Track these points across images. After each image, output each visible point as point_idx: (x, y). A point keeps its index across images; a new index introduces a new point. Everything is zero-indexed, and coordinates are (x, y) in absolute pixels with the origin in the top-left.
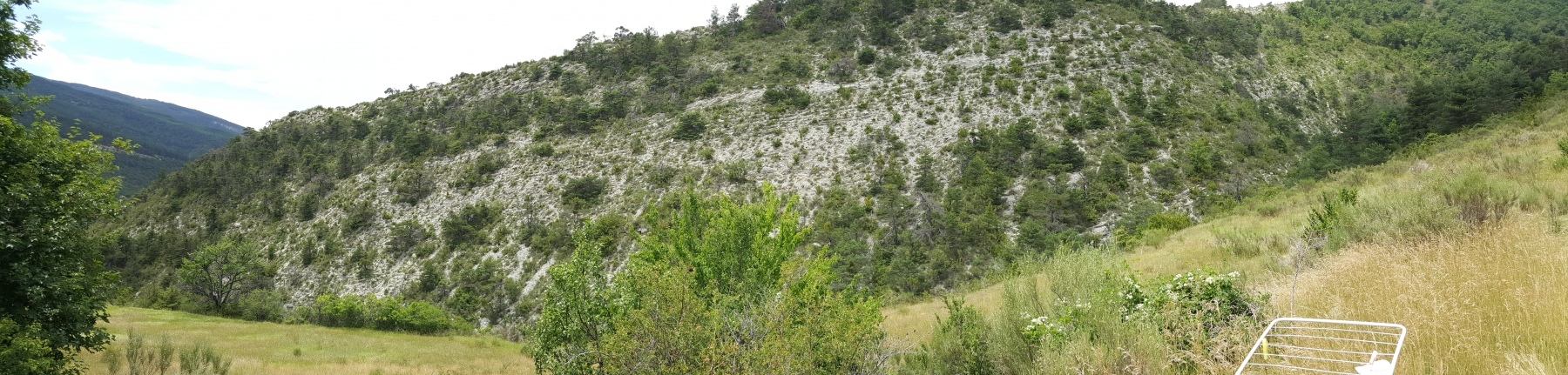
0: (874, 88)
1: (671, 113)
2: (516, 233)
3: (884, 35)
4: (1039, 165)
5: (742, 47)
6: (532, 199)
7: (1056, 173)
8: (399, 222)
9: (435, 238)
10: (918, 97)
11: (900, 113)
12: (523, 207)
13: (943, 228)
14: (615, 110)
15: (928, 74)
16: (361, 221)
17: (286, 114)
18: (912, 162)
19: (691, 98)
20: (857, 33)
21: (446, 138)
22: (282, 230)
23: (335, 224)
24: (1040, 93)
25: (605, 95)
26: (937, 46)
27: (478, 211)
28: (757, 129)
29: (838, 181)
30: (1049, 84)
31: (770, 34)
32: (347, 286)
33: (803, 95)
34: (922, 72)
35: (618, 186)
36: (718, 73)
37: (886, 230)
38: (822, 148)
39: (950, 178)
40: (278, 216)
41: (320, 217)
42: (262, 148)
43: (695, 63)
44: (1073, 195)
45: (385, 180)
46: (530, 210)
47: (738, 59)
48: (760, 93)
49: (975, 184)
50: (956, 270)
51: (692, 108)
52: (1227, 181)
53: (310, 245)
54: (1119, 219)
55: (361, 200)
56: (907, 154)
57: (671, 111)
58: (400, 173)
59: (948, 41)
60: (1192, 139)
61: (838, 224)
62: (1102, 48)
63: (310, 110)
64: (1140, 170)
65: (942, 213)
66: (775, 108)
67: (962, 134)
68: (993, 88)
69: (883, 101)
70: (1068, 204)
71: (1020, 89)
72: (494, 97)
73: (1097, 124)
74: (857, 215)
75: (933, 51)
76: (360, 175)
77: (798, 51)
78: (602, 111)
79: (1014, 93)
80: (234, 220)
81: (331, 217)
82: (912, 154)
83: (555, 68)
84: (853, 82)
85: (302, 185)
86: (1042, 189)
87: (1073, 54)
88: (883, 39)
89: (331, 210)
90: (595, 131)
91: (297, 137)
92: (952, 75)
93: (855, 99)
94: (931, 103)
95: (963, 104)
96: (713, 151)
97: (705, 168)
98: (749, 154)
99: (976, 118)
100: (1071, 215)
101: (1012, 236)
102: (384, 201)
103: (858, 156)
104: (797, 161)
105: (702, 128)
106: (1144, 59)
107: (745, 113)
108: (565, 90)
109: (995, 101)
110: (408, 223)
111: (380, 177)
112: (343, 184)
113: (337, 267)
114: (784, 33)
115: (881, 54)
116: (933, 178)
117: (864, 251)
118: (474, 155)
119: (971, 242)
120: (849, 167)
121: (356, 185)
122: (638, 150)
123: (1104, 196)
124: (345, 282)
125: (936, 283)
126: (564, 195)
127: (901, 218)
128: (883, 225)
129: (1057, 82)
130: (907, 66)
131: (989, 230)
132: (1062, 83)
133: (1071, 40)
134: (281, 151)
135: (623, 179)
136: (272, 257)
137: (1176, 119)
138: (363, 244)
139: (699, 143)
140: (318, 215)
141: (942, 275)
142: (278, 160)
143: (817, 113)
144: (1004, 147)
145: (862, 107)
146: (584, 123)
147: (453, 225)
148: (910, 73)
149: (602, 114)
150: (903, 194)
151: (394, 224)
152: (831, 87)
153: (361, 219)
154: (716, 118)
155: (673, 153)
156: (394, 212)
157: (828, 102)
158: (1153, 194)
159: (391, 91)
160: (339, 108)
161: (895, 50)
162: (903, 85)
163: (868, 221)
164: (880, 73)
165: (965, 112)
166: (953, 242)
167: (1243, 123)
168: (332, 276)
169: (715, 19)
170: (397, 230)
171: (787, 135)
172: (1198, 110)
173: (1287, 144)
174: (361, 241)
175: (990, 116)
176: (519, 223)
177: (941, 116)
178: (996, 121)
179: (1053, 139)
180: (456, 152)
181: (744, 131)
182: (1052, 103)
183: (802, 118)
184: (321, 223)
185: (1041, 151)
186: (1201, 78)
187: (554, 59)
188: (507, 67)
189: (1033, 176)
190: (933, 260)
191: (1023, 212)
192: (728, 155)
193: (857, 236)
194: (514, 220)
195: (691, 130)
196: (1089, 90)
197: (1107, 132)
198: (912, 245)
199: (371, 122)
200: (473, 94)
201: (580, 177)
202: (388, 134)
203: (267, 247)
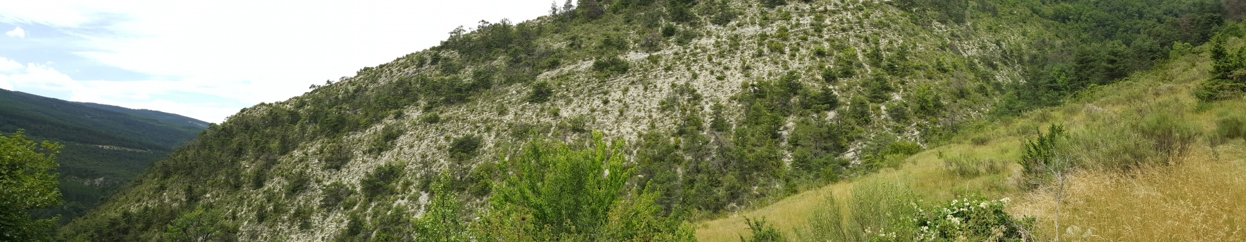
0: (676, 54)
1: (526, 82)
2: (417, 183)
3: (682, 14)
4: (805, 106)
5: (576, 30)
6: (427, 156)
7: (818, 112)
8: (328, 183)
9: (356, 193)
10: (710, 60)
11: (697, 72)
12: (420, 163)
13: (733, 159)
14: (483, 83)
15: (717, 42)
16: (299, 185)
17: (239, 111)
18: (707, 109)
19: (539, 70)
20: (660, 14)
21: (357, 117)
22: (241, 198)
23: (280, 190)
24: (803, 51)
25: (475, 72)
26: (723, 21)
27: (387, 169)
28: (590, 91)
29: (653, 127)
30: (810, 44)
31: (595, 18)
32: (292, 236)
33: (623, 62)
34: (713, 41)
35: (489, 141)
36: (559, 50)
37: (690, 162)
38: (639, 102)
39: (737, 120)
40: (237, 187)
41: (268, 185)
42: (222, 137)
43: (541, 44)
44: (830, 128)
45: (314, 153)
46: (425, 165)
47: (573, 38)
48: (590, 64)
49: (757, 124)
50: (745, 191)
51: (541, 78)
52: (944, 117)
53: (262, 207)
54: (865, 146)
55: (298, 169)
56: (703, 103)
57: (525, 81)
58: (326, 146)
59: (731, 17)
60: (917, 84)
61: (655, 159)
62: (850, 16)
63: (255, 107)
64: (879, 108)
65: (732, 146)
66: (602, 75)
67: (745, 86)
68: (766, 50)
69: (683, 63)
70: (826, 135)
71: (787, 50)
72: (390, 83)
73: (847, 74)
74: (669, 151)
75: (720, 24)
76: (296, 151)
77: (617, 30)
78: (474, 85)
79: (782, 52)
80: (205, 192)
81: (276, 184)
82: (707, 103)
83: (435, 55)
84: (659, 50)
85: (253, 162)
86: (808, 124)
87: (828, 21)
88: (682, 17)
89: (276, 179)
90: (469, 101)
91: (247, 127)
92: (735, 42)
93: (662, 63)
94: (720, 64)
95: (744, 64)
96: (559, 110)
97: (554, 123)
98: (586, 110)
99: (755, 73)
100: (830, 144)
101: (788, 161)
102: (315, 168)
103: (667, 106)
104: (621, 113)
105: (549, 92)
106: (880, 25)
107: (581, 79)
108: (444, 71)
109: (768, 59)
110: (335, 184)
111: (311, 151)
112: (284, 159)
113: (283, 222)
114: (605, 17)
115: (680, 27)
116: (723, 121)
117: (676, 179)
118: (380, 127)
119: (757, 168)
120: (661, 116)
121: (293, 159)
122: (503, 112)
123: (853, 128)
124: (290, 233)
125: (730, 202)
126: (451, 151)
127: (700, 151)
128: (688, 158)
129: (815, 42)
130: (701, 36)
131: (770, 159)
132: (820, 43)
133: (826, 11)
134: (237, 139)
135: (493, 135)
136: (234, 218)
137: (905, 71)
138: (302, 203)
139: (548, 104)
140: (266, 183)
141: (734, 195)
142: (234, 146)
143: (634, 75)
144: (777, 94)
145: (668, 69)
146: (460, 95)
147: (369, 182)
148: (704, 41)
149: (473, 87)
150: (701, 133)
151: (324, 186)
152: (643, 56)
153: (298, 184)
154: (560, 84)
155: (529, 113)
156: (324, 176)
157: (641, 67)
158: (888, 127)
159: (314, 86)
160: (277, 103)
161: (691, 25)
162: (699, 50)
163: (676, 155)
164: (680, 42)
165: (746, 69)
166: (742, 169)
167: (955, 73)
168: (280, 229)
169: (555, 9)
170: (327, 190)
171: (613, 94)
172: (922, 62)
173: (989, 90)
174: (300, 201)
175: (765, 71)
176: (418, 176)
177: (728, 73)
178: (770, 74)
179: (814, 86)
180: (366, 127)
181: (582, 93)
182: (813, 58)
183: (623, 80)
184: (269, 189)
185: (806, 95)
186: (925, 39)
187: (433, 48)
188: (398, 59)
189: (801, 115)
190: (726, 184)
191: (795, 143)
192: (570, 112)
193: (670, 167)
194: (414, 173)
195: (541, 94)
196: (841, 48)
197: (854, 79)
198: (709, 172)
199: (301, 111)
200: (374, 82)
201: (461, 136)
202: (314, 118)
203: (230, 211)
